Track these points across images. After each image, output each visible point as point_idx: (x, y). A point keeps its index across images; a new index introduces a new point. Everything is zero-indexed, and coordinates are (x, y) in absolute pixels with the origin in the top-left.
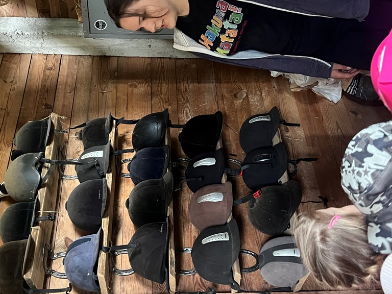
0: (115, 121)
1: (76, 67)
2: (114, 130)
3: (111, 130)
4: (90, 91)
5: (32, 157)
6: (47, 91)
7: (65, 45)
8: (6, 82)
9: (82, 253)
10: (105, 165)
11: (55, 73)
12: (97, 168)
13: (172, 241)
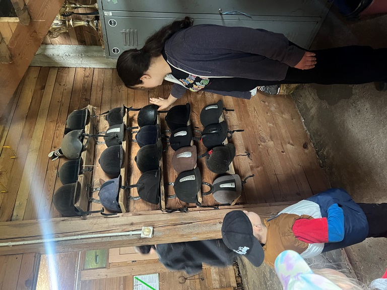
0: (126, 109)
1: (103, 75)
2: (126, 115)
3: (124, 115)
4: (112, 90)
5: (77, 132)
6: (86, 90)
7: (95, 62)
8: (60, 85)
9: (109, 190)
10: (121, 136)
11: (90, 79)
12: (117, 138)
13: (162, 181)
